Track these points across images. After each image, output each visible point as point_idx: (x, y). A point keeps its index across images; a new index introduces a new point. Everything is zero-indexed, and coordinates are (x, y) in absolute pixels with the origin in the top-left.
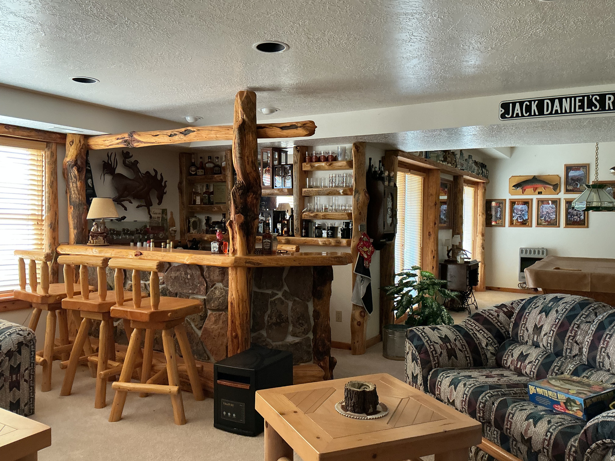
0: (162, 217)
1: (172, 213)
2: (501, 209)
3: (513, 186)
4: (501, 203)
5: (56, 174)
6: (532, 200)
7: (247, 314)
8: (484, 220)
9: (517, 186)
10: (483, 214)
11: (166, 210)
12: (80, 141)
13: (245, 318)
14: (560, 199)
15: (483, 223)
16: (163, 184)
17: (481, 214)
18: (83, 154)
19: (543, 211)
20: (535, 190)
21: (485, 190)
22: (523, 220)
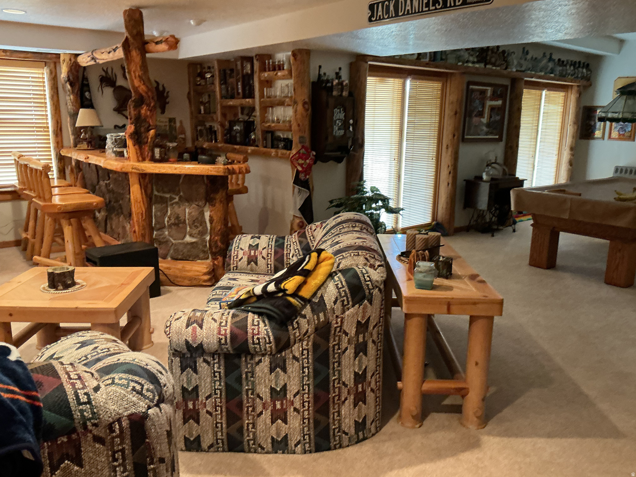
0: (170, 126)
1: (181, 122)
5: (57, 88)
7: (142, 214)
10: (574, 123)
11: (174, 119)
12: (70, 60)
13: (140, 217)
15: (573, 134)
16: (165, 94)
18: (73, 71)
21: (580, 94)
22: (625, 131)
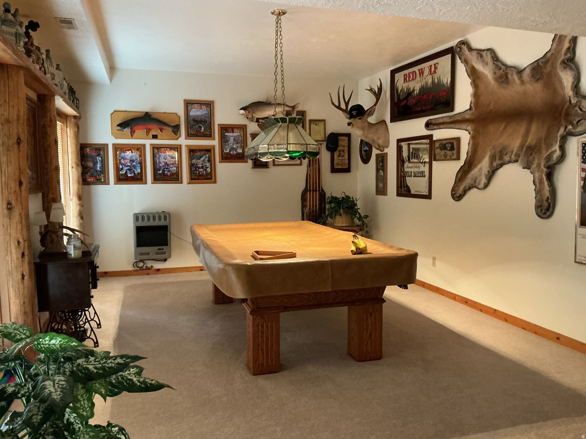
2: (102, 158)
3: (118, 125)
4: (101, 149)
6: (144, 146)
8: (80, 174)
9: (123, 125)
10: (78, 165)
14: (180, 146)
15: (78, 179)
17: (74, 165)
19: (160, 162)
20: (148, 133)
21: (78, 128)
22: (135, 174)
